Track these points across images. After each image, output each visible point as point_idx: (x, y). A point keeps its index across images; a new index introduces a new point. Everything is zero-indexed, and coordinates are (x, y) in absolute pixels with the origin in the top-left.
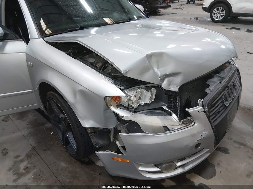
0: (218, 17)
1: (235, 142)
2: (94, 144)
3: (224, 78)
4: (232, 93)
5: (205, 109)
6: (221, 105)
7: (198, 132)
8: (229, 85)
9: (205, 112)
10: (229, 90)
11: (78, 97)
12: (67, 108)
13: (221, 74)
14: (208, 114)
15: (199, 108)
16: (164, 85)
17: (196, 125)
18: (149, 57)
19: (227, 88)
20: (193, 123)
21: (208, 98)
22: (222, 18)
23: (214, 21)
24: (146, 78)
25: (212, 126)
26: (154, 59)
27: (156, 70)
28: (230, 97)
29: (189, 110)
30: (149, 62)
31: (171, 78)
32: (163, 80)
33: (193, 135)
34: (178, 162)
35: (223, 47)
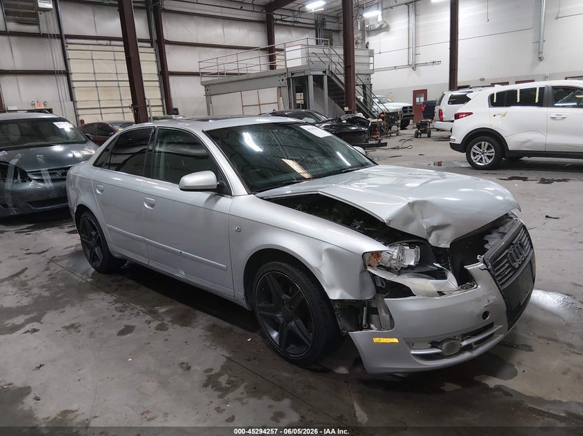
0: (481, 159)
1: (539, 337)
2: (341, 328)
3: (506, 234)
4: (521, 254)
5: (487, 267)
6: (507, 265)
7: (484, 296)
8: (514, 242)
9: (489, 271)
10: (515, 248)
11: (325, 258)
12: (302, 279)
13: (501, 229)
14: (492, 272)
15: (481, 265)
16: (432, 240)
17: (479, 287)
18: (411, 205)
19: (512, 246)
20: (475, 286)
21: (489, 255)
22: (490, 161)
23: (475, 167)
24: (411, 229)
25: (499, 289)
26: (416, 209)
27: (420, 220)
28: (518, 258)
29: (469, 268)
30: (412, 211)
31: (439, 232)
32: (429, 234)
33: (478, 300)
34: (463, 341)
35: (500, 198)
